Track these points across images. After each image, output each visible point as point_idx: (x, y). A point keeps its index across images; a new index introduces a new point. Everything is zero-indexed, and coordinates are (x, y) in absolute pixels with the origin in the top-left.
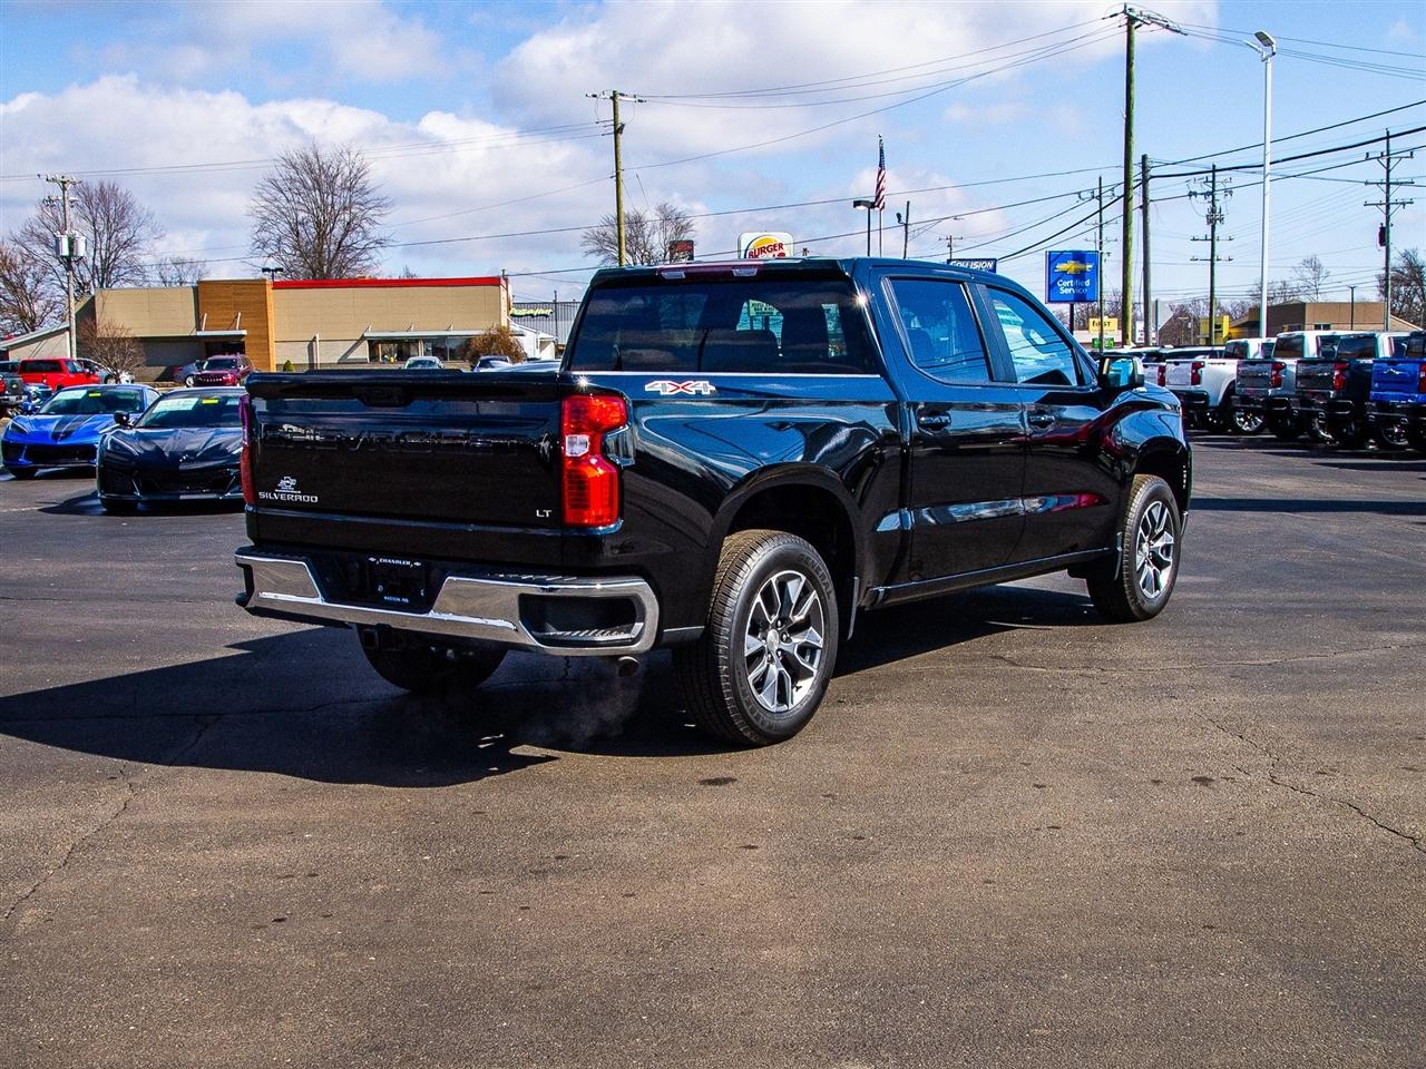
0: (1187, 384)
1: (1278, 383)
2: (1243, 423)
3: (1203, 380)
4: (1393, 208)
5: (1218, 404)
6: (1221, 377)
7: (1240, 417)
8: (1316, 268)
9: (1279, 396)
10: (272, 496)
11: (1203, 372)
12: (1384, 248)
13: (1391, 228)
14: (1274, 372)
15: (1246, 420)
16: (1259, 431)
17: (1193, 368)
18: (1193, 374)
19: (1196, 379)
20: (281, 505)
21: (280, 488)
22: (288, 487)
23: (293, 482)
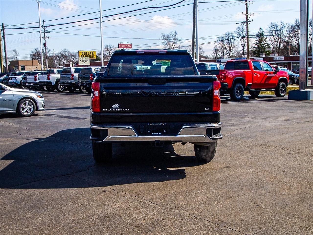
0: (46, 80)
1: (73, 79)
2: (60, 89)
3: (50, 79)
4: (46, 38)
5: (54, 85)
6: (54, 78)
7: (59, 87)
8: (16, 52)
9: (73, 82)
10: (109, 110)
11: (50, 77)
12: (45, 47)
13: (46, 43)
14: (72, 77)
15: (61, 88)
16: (64, 90)
17: (48, 76)
18: (48, 78)
19: (49, 79)
20: (113, 112)
21: (113, 107)
22: (116, 107)
23: (119, 105)
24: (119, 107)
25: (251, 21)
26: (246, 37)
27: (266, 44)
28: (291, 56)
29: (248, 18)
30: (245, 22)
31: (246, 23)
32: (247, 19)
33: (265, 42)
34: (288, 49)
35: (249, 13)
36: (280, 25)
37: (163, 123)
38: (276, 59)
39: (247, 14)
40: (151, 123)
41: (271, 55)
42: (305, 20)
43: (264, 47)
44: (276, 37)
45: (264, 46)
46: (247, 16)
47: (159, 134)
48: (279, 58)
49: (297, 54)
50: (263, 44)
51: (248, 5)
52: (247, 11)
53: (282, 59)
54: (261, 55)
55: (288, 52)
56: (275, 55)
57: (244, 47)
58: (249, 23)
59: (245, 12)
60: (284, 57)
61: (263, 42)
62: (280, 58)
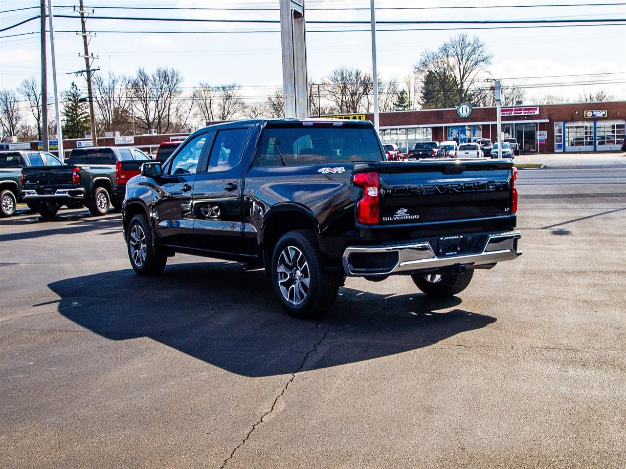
10: (392, 218)
20: (398, 222)
21: (397, 214)
22: (402, 213)
23: (405, 210)
24: (406, 213)
25: (97, 70)
26: (88, 99)
27: (85, 115)
28: (146, 137)
29: (88, 62)
30: (83, 71)
31: (85, 74)
32: (87, 65)
33: (85, 111)
34: (132, 123)
35: (90, 55)
36: (108, 78)
37: (459, 234)
38: (119, 142)
39: (87, 56)
40: (444, 236)
41: (109, 135)
42: (291, 73)
43: (82, 120)
44: (102, 101)
45: (83, 118)
46: (87, 59)
47: (455, 253)
48: (124, 139)
49: (155, 132)
50: (79, 113)
51: (88, 38)
52: (87, 50)
53: (131, 141)
54: (87, 134)
55: (131, 129)
56: (114, 135)
57: (38, 120)
58: (92, 72)
59: (83, 52)
60: (134, 137)
61: (80, 110)
62: (127, 140)
